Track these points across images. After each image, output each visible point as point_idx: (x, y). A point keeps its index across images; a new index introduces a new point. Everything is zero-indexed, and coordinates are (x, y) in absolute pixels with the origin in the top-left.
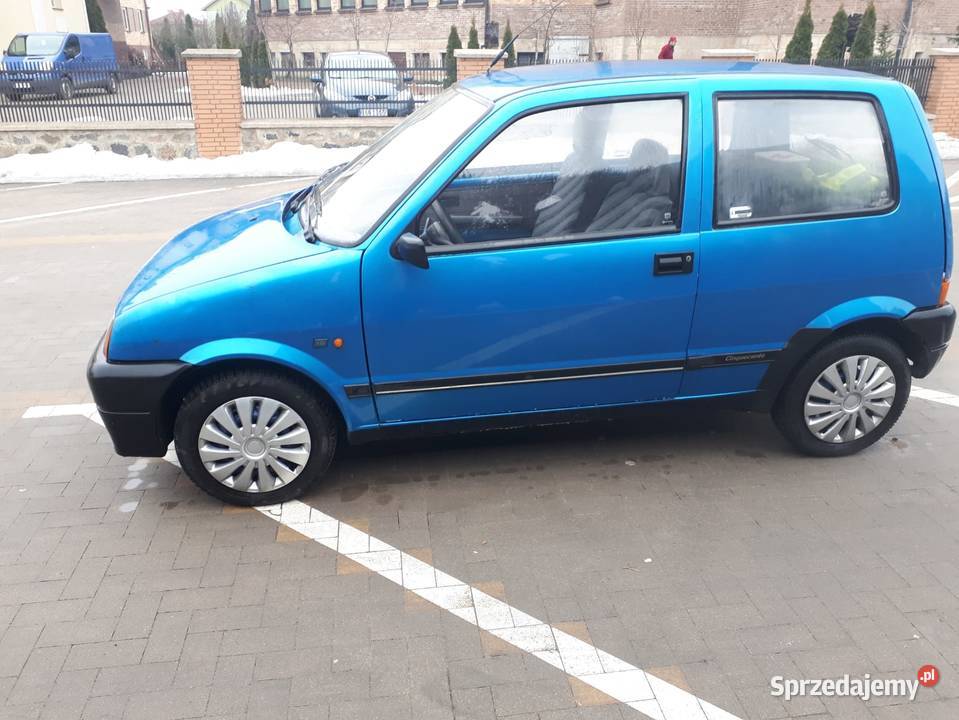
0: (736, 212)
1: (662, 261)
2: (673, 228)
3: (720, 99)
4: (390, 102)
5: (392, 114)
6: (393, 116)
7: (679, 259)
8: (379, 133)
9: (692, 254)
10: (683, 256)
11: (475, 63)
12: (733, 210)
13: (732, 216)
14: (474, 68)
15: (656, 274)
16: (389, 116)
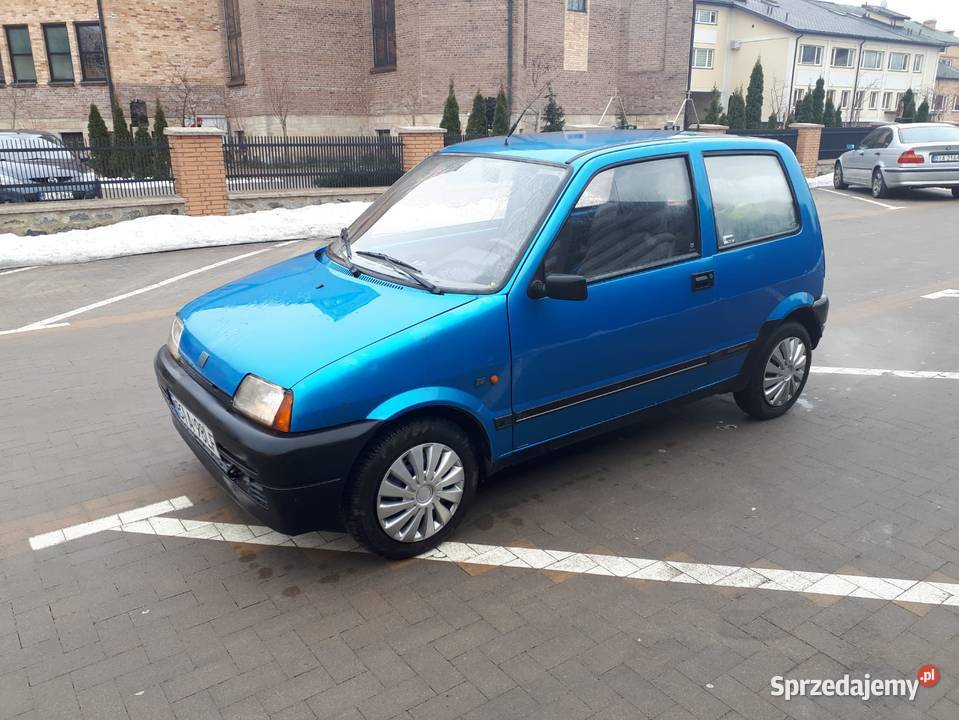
0: (727, 239)
1: (697, 279)
2: (696, 254)
3: (705, 156)
4: (76, 184)
5: (78, 196)
6: (80, 198)
7: (705, 278)
8: (93, 215)
9: (712, 272)
10: (707, 274)
11: (191, 141)
12: (725, 237)
13: (726, 242)
14: (191, 145)
15: (693, 290)
16: (75, 198)
